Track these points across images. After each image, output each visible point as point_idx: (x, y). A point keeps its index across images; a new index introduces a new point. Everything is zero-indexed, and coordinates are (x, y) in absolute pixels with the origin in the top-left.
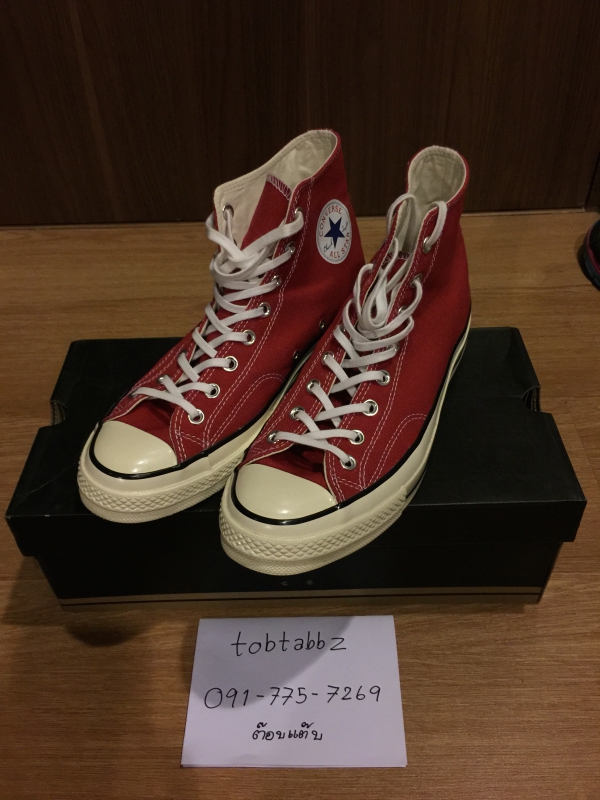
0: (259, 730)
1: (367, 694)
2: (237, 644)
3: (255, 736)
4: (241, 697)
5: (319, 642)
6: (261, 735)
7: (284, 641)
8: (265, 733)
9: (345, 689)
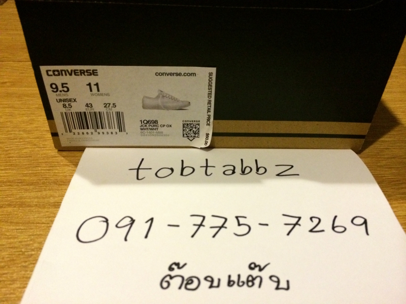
1: (349, 225)
2: (138, 169)
3: (165, 283)
5: (258, 169)
7: (207, 167)
8: (183, 278)
9: (311, 218)
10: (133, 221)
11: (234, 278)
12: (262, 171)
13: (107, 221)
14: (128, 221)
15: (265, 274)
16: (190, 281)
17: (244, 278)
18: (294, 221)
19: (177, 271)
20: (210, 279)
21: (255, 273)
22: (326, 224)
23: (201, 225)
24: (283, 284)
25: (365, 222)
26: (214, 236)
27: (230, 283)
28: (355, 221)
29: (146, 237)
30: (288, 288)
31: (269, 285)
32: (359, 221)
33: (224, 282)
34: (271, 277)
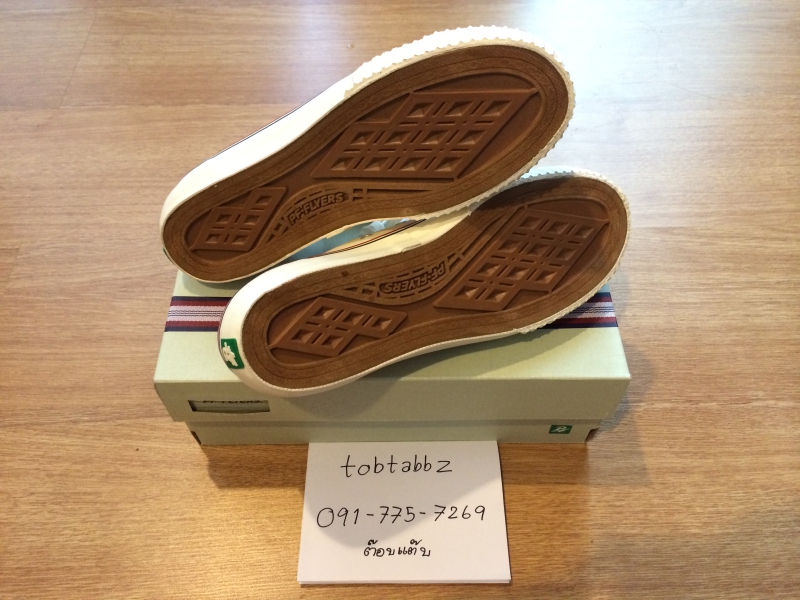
0: (370, 547)
1: (473, 513)
2: (347, 466)
3: (366, 553)
4: (351, 516)
5: (426, 465)
6: (372, 552)
7: (392, 463)
8: (376, 550)
9: (452, 508)
10: (347, 511)
11: (402, 549)
12: (428, 466)
13: (332, 512)
14: (343, 512)
15: (418, 547)
16: (379, 551)
17: (407, 550)
18: (441, 510)
19: (372, 546)
20: (389, 550)
21: (413, 546)
22: (459, 513)
23: (386, 514)
24: (427, 553)
25: (483, 511)
26: (393, 522)
27: (400, 552)
28: (478, 510)
29: (355, 523)
30: (429, 555)
31: (421, 553)
32: (480, 509)
33: (397, 552)
34: (421, 549)
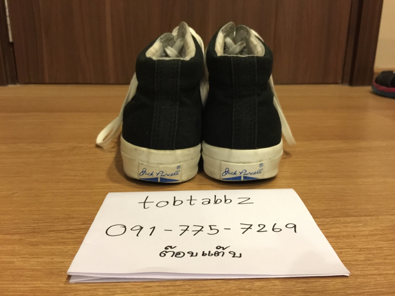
0: (167, 250)
1: (284, 228)
2: (145, 203)
3: (162, 254)
4: (146, 231)
5: (226, 201)
6: (169, 254)
7: (191, 200)
8: (174, 253)
9: (259, 225)
10: (142, 228)
11: (207, 253)
12: (228, 201)
13: (125, 227)
14: (139, 228)
15: (226, 251)
16: (179, 253)
17: (213, 252)
18: (248, 226)
19: (170, 249)
20: (191, 253)
21: (221, 250)
22: (269, 228)
23: (185, 231)
24: (237, 255)
25: (295, 226)
26: (194, 235)
27: (204, 254)
28: (287, 226)
29: (151, 235)
30: (240, 256)
31: (228, 256)
33: (200, 254)
34: (230, 252)
